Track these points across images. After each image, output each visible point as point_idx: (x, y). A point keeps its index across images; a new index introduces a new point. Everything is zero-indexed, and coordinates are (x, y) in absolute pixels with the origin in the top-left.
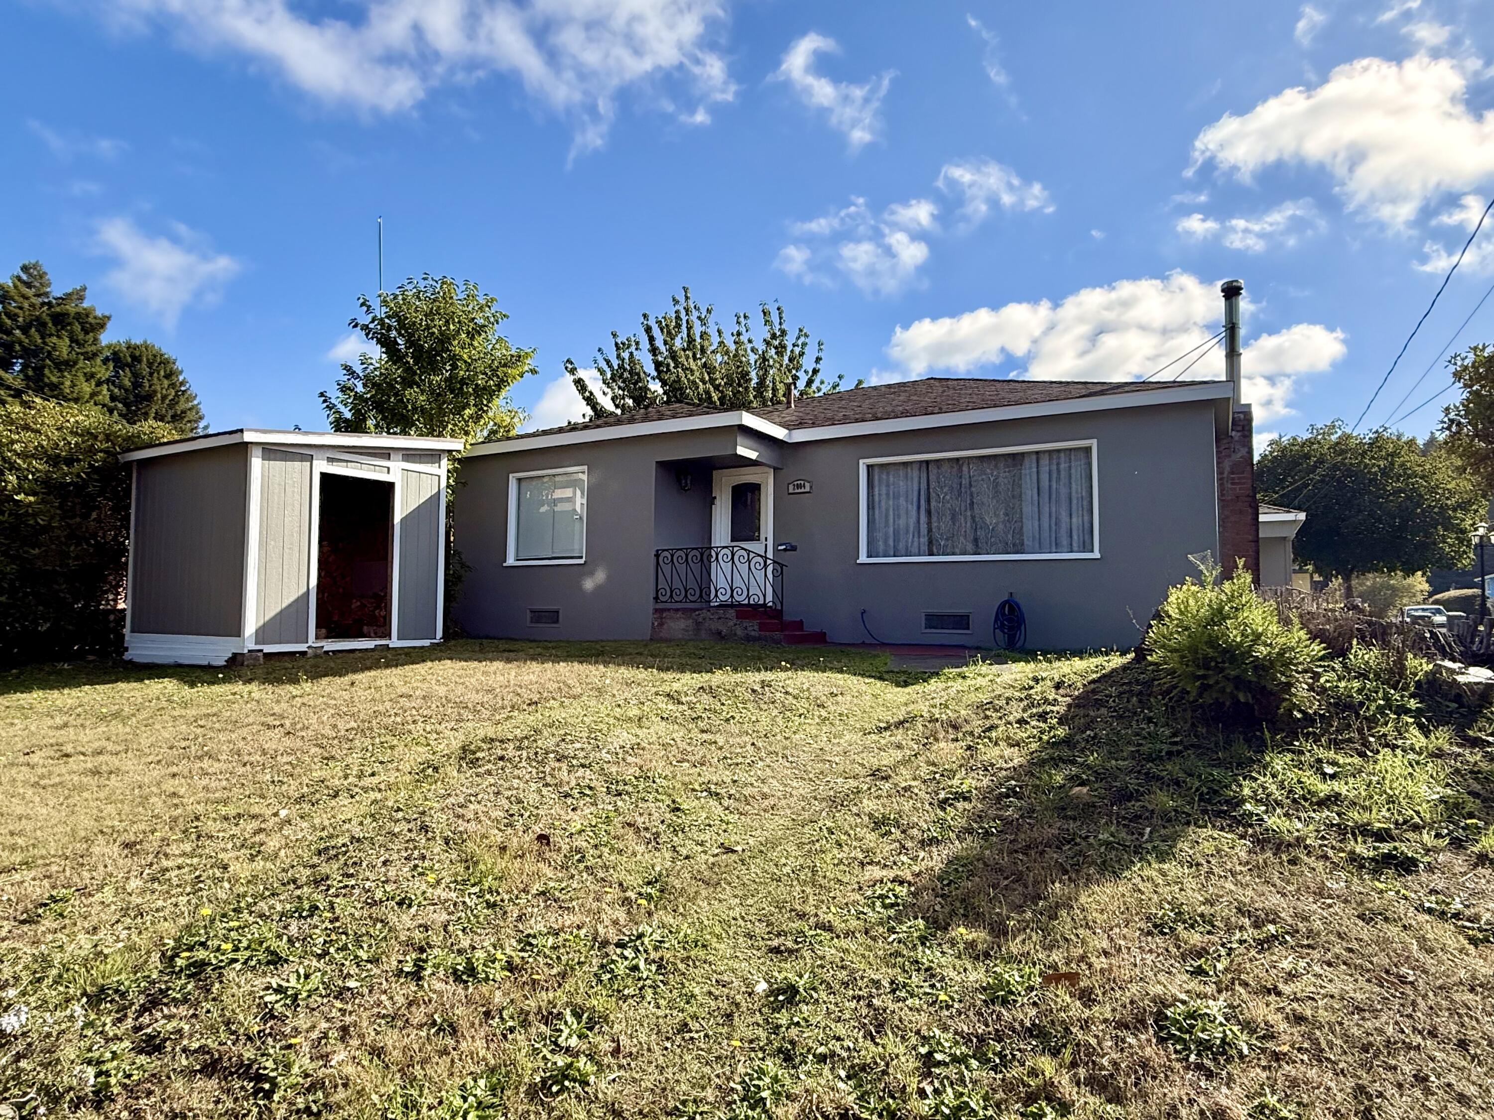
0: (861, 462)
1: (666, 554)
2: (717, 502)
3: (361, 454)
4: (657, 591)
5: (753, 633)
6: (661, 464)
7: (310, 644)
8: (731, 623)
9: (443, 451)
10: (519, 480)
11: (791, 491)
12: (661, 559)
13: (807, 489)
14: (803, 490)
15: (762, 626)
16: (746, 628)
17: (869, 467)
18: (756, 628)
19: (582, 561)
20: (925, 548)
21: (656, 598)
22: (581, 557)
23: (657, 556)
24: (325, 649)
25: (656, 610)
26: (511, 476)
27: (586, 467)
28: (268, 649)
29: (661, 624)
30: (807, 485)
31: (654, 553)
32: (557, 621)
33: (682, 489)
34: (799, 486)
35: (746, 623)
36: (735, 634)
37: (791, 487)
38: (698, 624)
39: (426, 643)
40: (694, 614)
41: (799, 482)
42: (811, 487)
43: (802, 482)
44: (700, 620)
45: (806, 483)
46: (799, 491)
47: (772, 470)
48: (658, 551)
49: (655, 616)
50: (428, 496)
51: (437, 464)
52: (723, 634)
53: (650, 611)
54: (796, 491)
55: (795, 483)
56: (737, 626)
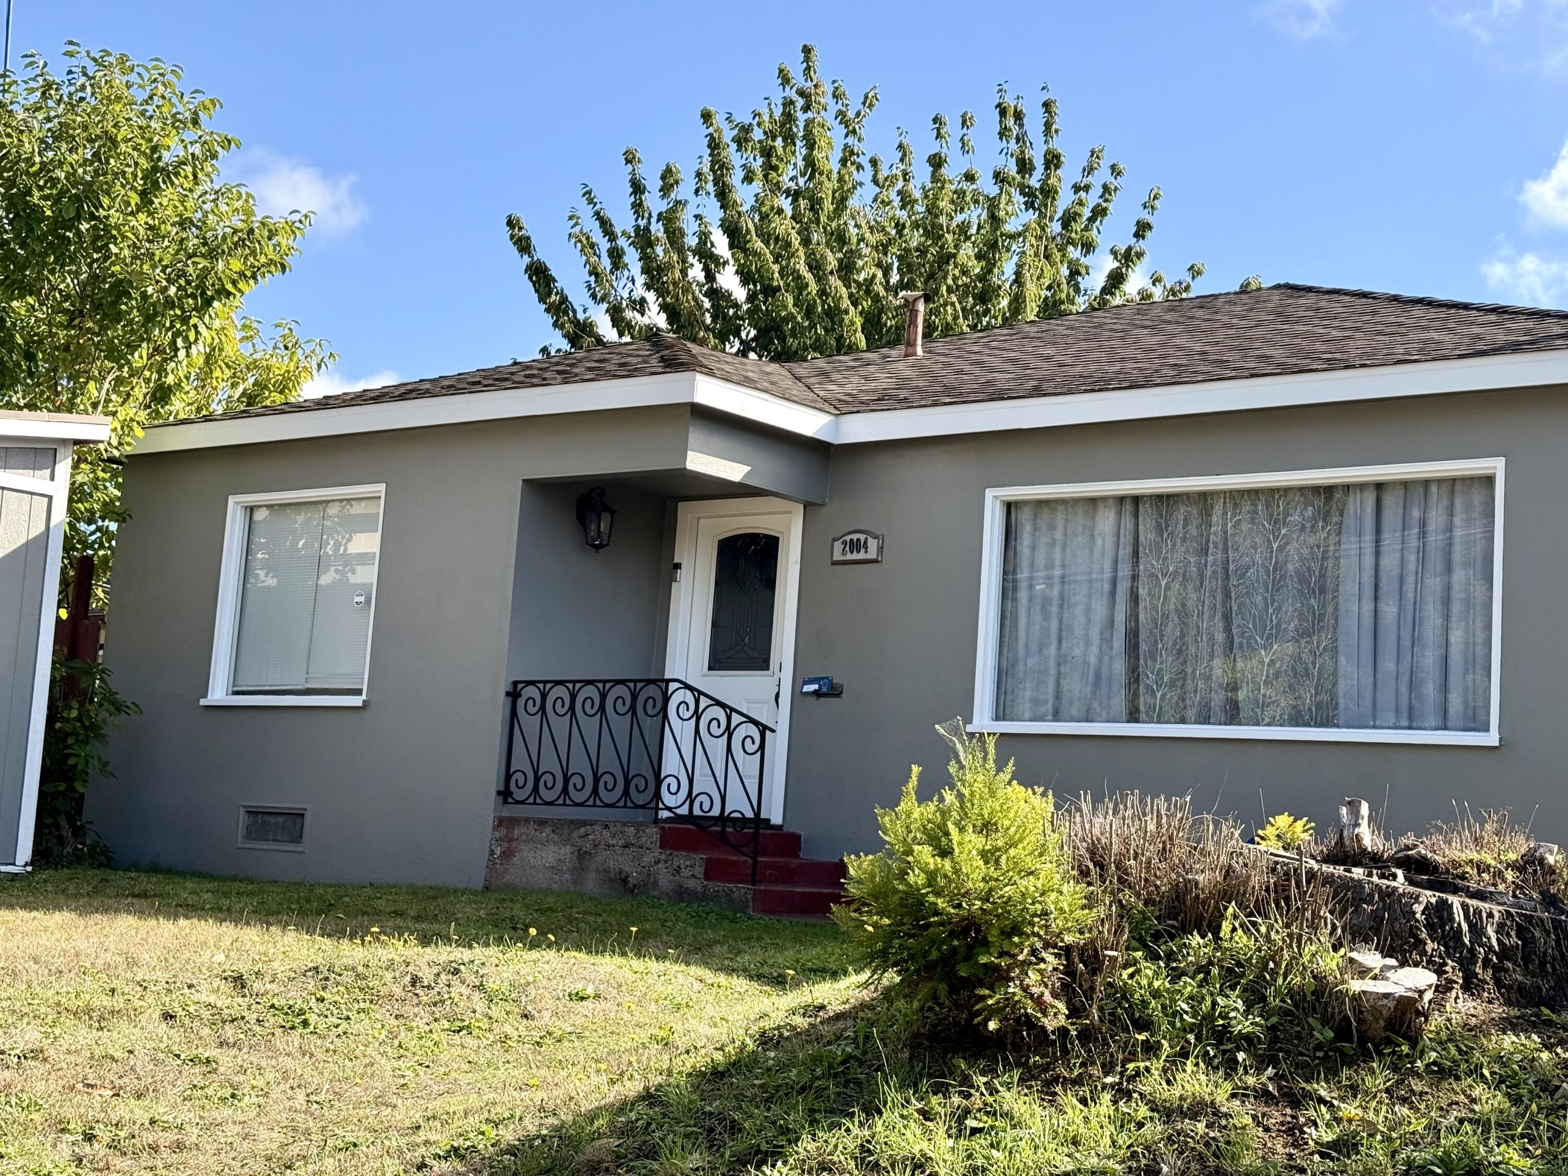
0: (990, 494)
1: (532, 691)
2: (683, 575)
4: (508, 777)
5: (691, 884)
6: (537, 487)
8: (648, 859)
9: (64, 442)
10: (251, 510)
11: (837, 556)
12: (521, 703)
13: (872, 554)
14: (861, 556)
15: (713, 871)
16: (678, 870)
17: (1010, 507)
18: (699, 870)
19: (356, 701)
20: (1119, 702)
21: (505, 794)
22: (358, 692)
23: (514, 694)
25: (501, 822)
26: (232, 500)
27: (382, 487)
29: (507, 855)
30: (873, 544)
31: (504, 687)
32: (298, 838)
33: (597, 546)
34: (855, 546)
35: (682, 859)
36: (656, 884)
37: (838, 546)
38: (582, 856)
40: (575, 834)
41: (855, 537)
42: (881, 549)
43: (862, 537)
44: (588, 847)
45: (870, 539)
46: (855, 556)
47: (801, 508)
48: (515, 683)
49: (497, 834)
50: (23, 540)
51: (47, 472)
52: (632, 881)
53: (490, 822)
54: (849, 557)
55: (848, 538)
56: (661, 866)
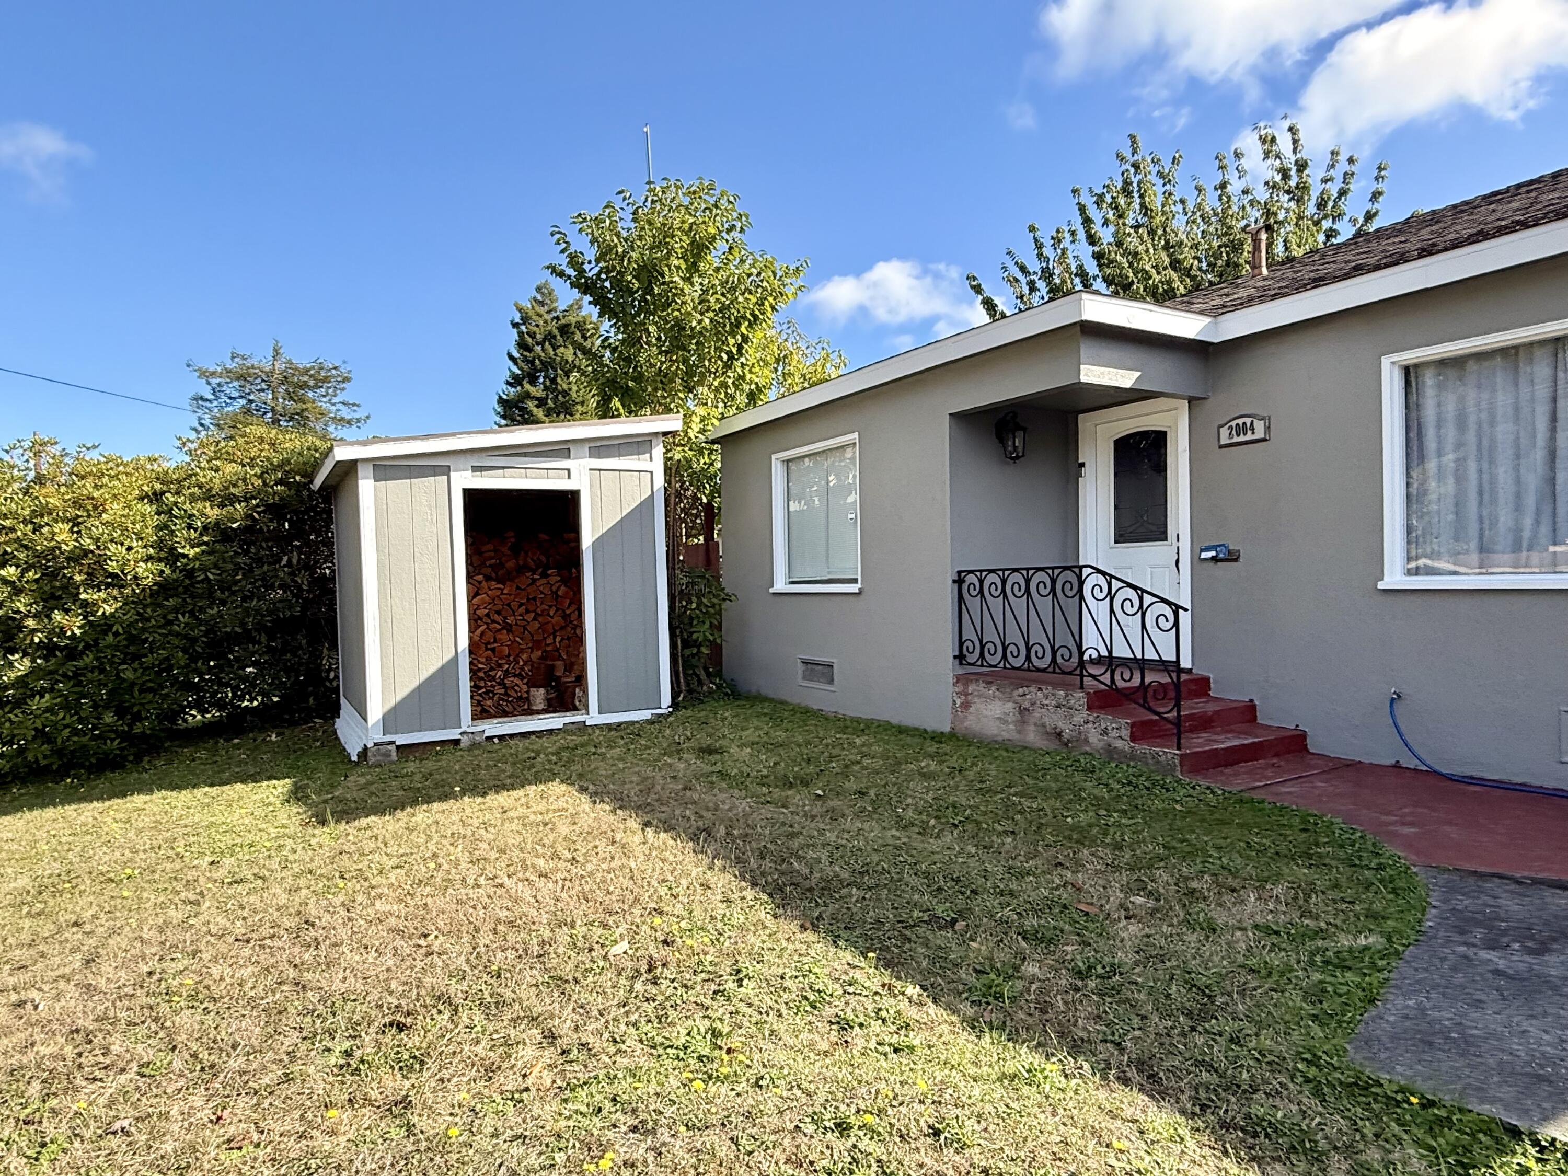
0: (1386, 361)
1: (971, 578)
2: (1087, 471)
3: (525, 455)
4: (961, 644)
5: (1119, 744)
6: (962, 419)
7: (464, 728)
8: (1078, 719)
9: (656, 434)
10: (787, 462)
11: (1224, 441)
12: (965, 586)
13: (1260, 433)
14: (1249, 437)
15: (1140, 732)
16: (1105, 732)
17: (1409, 373)
18: (1126, 733)
19: (853, 588)
21: (960, 658)
22: (855, 581)
23: (959, 581)
24: (487, 734)
25: (958, 679)
26: (774, 457)
27: (856, 435)
28: (401, 740)
29: (966, 705)
30: (1259, 426)
31: (950, 576)
32: (831, 681)
33: (1014, 458)
34: (1242, 429)
35: (1107, 721)
36: (1086, 741)
37: (1224, 432)
38: (1023, 711)
39: (646, 715)
40: (1016, 693)
41: (1240, 421)
42: (1268, 429)
43: (1248, 421)
44: (1026, 705)
45: (1256, 422)
46: (1242, 438)
47: (1186, 402)
48: (959, 572)
49: (957, 689)
50: (638, 502)
51: (648, 455)
52: (1066, 736)
53: (951, 680)
54: (1236, 439)
55: (1234, 423)
56: (1090, 725)
